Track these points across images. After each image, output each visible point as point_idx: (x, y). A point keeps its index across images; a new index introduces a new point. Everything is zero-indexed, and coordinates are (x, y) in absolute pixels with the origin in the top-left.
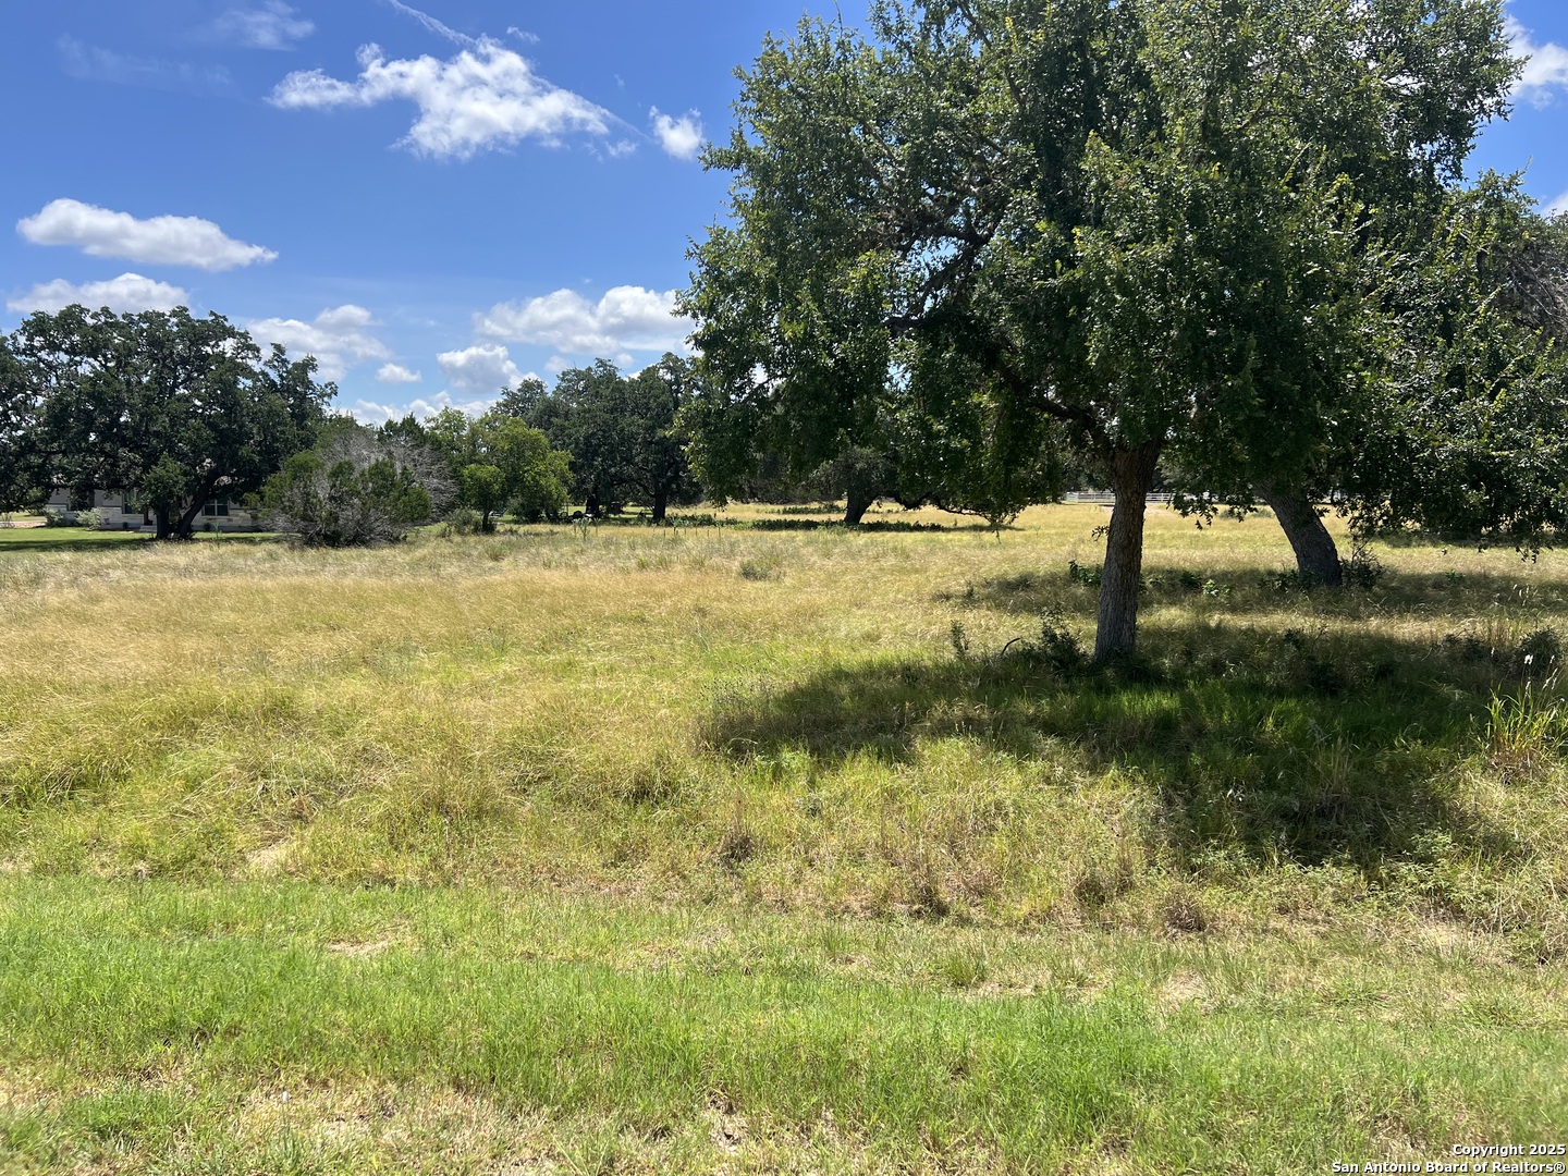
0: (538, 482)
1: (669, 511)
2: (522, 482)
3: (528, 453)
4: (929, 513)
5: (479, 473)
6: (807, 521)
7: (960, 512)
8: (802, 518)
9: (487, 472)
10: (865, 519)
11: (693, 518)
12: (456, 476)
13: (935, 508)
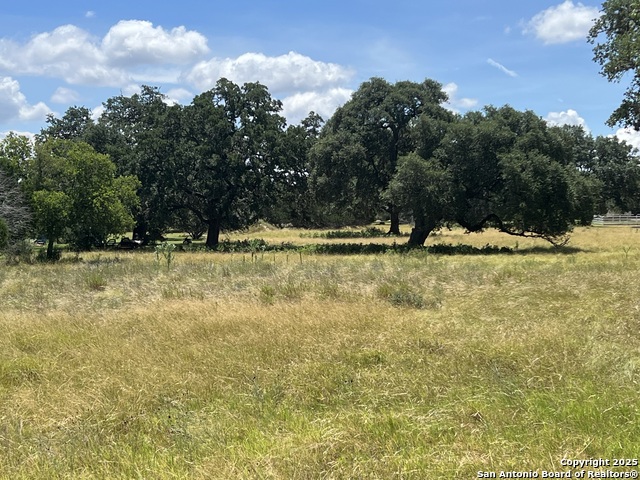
0: (106, 208)
1: (222, 237)
2: (92, 208)
3: (95, 179)
4: (492, 236)
5: (47, 200)
6: (372, 245)
7: (522, 235)
8: (366, 242)
9: (55, 198)
10: (429, 242)
11: (246, 243)
12: (27, 202)
13: (497, 230)
